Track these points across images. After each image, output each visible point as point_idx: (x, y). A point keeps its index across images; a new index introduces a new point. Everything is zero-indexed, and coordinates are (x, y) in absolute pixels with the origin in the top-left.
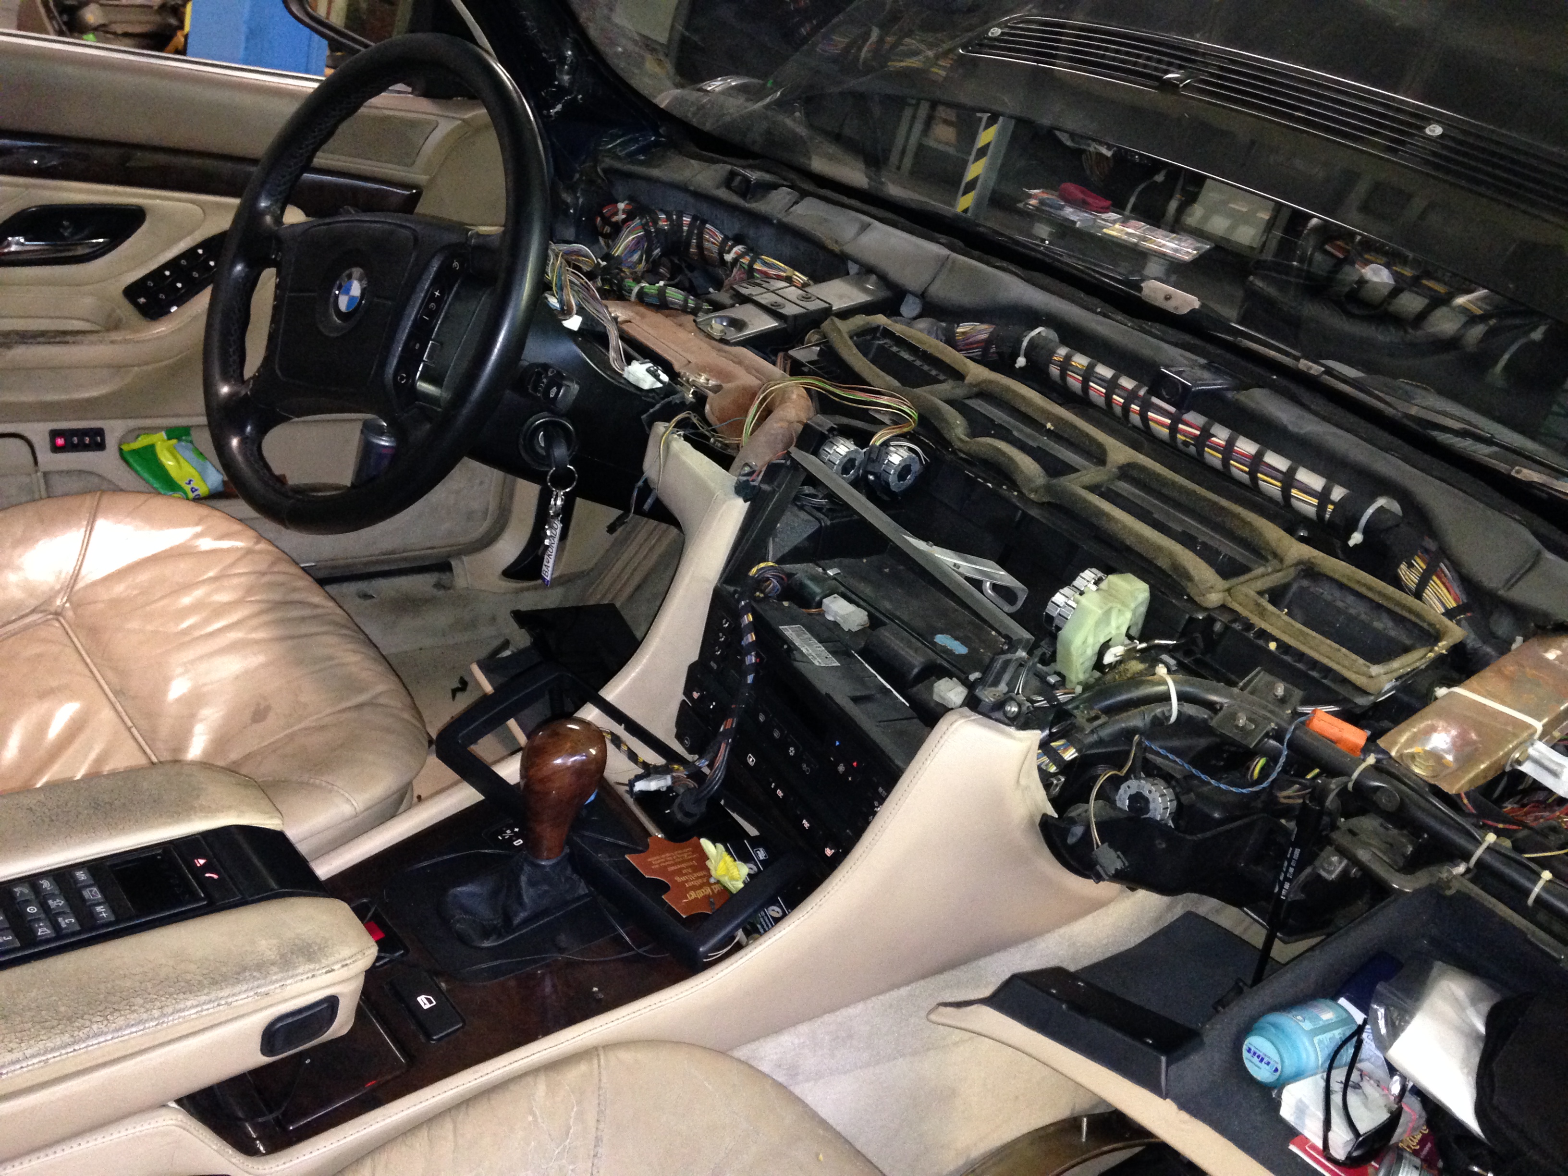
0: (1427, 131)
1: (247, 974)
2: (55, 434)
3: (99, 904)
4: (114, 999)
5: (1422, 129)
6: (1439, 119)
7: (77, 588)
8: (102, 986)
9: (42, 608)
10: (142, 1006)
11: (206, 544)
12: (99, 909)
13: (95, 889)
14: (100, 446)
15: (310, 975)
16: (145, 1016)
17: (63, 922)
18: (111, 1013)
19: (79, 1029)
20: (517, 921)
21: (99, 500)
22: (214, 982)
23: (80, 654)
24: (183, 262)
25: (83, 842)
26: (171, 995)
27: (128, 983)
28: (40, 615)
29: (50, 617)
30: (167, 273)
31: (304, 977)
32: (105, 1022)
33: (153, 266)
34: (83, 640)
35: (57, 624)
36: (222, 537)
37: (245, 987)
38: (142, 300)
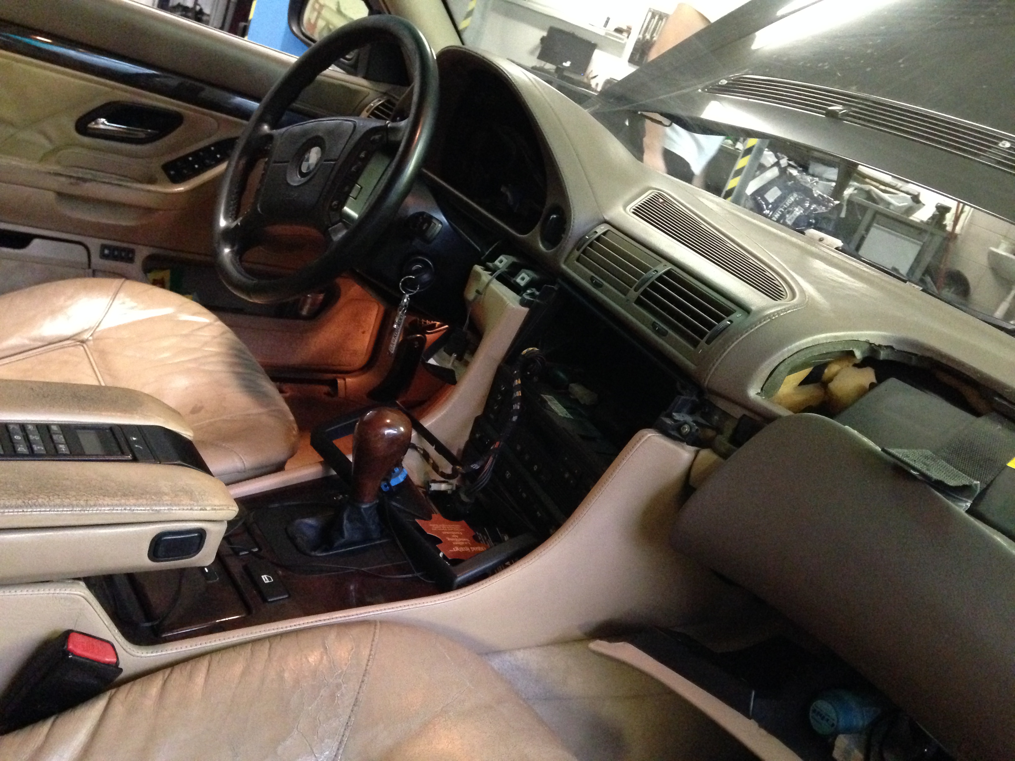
0: (1000, 145)
1: (148, 496)
2: (104, 247)
3: (62, 444)
4: (57, 489)
5: (996, 144)
6: (1009, 139)
7: (97, 330)
8: (51, 481)
9: (74, 338)
10: (74, 496)
11: (185, 317)
12: (61, 446)
13: (62, 436)
14: (131, 260)
15: (189, 508)
16: (75, 503)
17: (36, 448)
18: (53, 496)
19: (29, 499)
20: (336, 545)
21: (123, 283)
22: (124, 495)
23: (92, 365)
24: (201, 154)
25: (62, 413)
26: (94, 495)
27: (68, 483)
28: (73, 341)
29: (78, 343)
30: (190, 159)
31: (185, 508)
32: (47, 499)
33: (182, 153)
34: (95, 358)
35: (82, 348)
36: (194, 314)
37: (145, 502)
38: (172, 172)
